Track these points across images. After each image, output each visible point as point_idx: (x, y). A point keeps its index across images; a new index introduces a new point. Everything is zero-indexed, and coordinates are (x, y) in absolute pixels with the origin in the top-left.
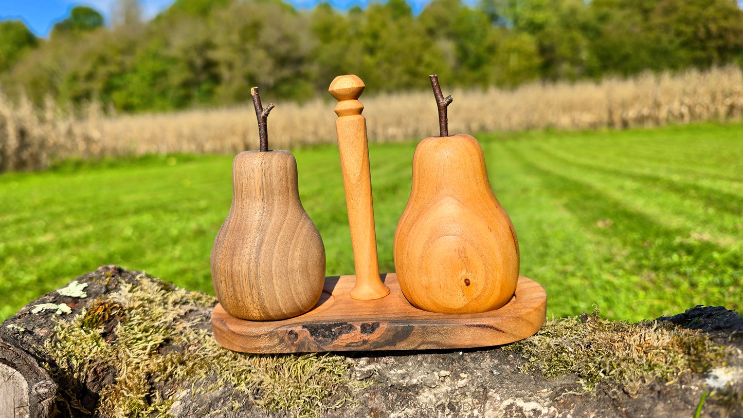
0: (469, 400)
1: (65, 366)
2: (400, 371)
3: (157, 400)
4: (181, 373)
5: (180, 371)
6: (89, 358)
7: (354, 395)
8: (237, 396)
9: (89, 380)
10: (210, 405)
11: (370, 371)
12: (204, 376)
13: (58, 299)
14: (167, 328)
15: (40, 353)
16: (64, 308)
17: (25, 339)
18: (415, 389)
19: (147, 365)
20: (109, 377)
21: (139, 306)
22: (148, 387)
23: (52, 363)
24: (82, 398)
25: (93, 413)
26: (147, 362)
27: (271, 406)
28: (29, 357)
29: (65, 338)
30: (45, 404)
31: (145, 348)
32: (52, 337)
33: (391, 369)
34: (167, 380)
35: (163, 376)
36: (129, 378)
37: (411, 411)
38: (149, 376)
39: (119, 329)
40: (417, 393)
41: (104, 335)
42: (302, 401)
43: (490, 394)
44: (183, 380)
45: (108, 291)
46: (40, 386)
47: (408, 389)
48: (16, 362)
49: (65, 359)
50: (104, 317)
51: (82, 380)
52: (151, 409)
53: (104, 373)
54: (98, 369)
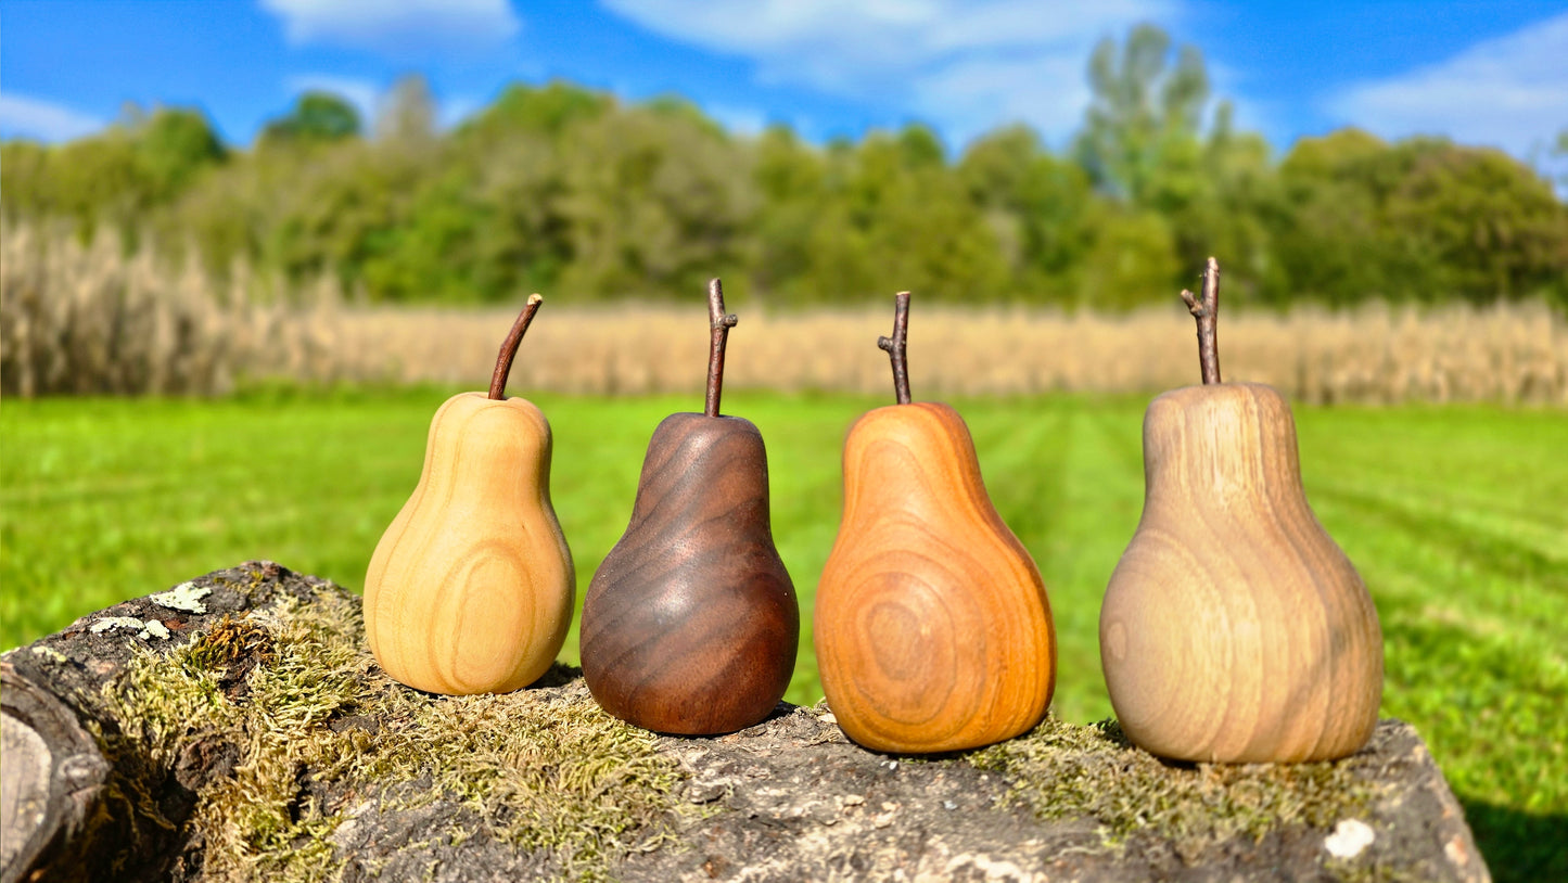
0: (891, 852)
1: (137, 734)
2: (775, 792)
3: (311, 815)
4: (366, 770)
5: (365, 765)
6: (188, 724)
7: (682, 829)
8: (463, 819)
9: (181, 766)
10: (411, 832)
11: (719, 787)
12: (408, 777)
13: (146, 611)
14: (353, 684)
15: (88, 705)
16: (156, 628)
17: (64, 676)
18: (795, 825)
19: (301, 749)
20: (224, 764)
21: (304, 639)
22: (296, 789)
23: (110, 726)
24: (162, 799)
25: (180, 825)
26: (302, 743)
27: (524, 841)
28: (63, 708)
29: (146, 683)
30: (80, 799)
31: (301, 716)
32: (119, 679)
33: (759, 786)
34: (336, 780)
35: (330, 771)
36: (262, 769)
37: (780, 866)
38: (302, 769)
39: (257, 676)
40: (799, 834)
41: (225, 685)
42: (582, 834)
43: (931, 842)
44: (368, 781)
45: (249, 605)
46: (75, 765)
47: (782, 824)
48: (34, 715)
49: (138, 722)
50: (230, 651)
51: (168, 765)
52: (296, 830)
53: (216, 753)
54: (204, 746)
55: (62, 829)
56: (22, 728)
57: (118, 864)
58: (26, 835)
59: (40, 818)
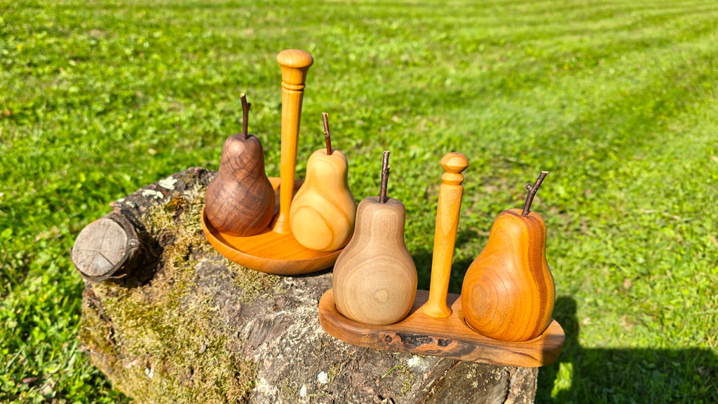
1: (149, 231)
2: (301, 291)
3: (191, 259)
6: (163, 228)
8: (226, 272)
9: (161, 240)
10: (213, 272)
11: (289, 284)
13: (158, 188)
15: (138, 222)
16: (160, 194)
17: (133, 212)
18: (299, 303)
19: (191, 240)
20: (171, 241)
22: (188, 251)
23: (143, 229)
24: (155, 248)
25: (159, 255)
26: (192, 238)
28: (131, 224)
29: (154, 215)
30: (133, 250)
32: (147, 213)
34: (199, 250)
35: (198, 248)
36: (180, 243)
37: (290, 314)
38: (191, 245)
39: (183, 216)
40: (299, 306)
41: (174, 217)
44: (207, 253)
45: (186, 188)
46: (132, 241)
47: (296, 302)
48: (124, 226)
49: (150, 226)
51: (157, 239)
52: (186, 263)
53: (169, 238)
54: (167, 235)
55: (128, 258)
56: (122, 229)
57: (144, 263)
58: (121, 258)
59: (124, 254)
